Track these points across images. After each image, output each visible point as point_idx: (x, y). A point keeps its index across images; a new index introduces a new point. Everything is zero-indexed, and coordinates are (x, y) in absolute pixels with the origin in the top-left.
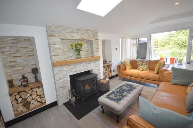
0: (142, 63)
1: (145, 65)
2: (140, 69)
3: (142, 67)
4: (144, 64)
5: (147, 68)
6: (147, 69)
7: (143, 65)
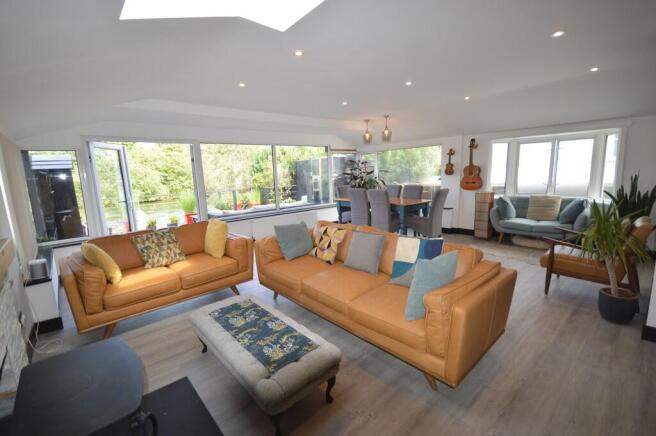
0: (156, 241)
1: (171, 246)
2: (158, 261)
3: (164, 253)
4: (165, 241)
5: (178, 251)
6: (180, 254)
7: (165, 247)
